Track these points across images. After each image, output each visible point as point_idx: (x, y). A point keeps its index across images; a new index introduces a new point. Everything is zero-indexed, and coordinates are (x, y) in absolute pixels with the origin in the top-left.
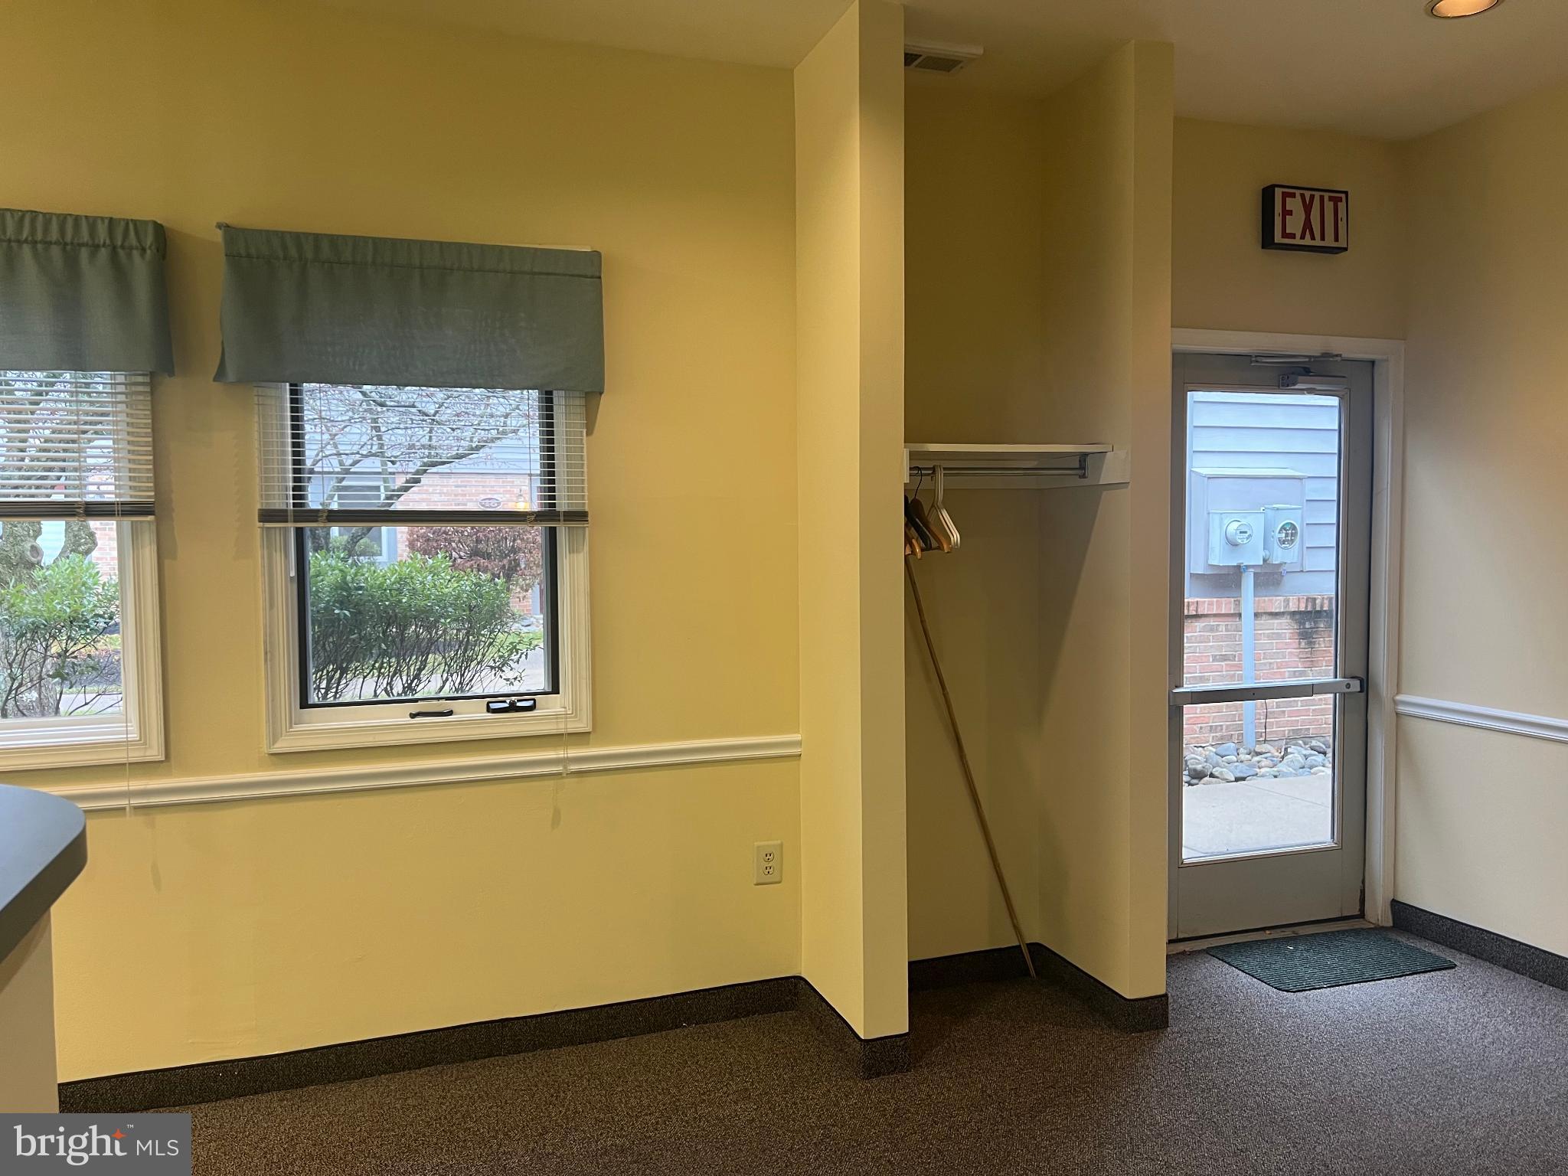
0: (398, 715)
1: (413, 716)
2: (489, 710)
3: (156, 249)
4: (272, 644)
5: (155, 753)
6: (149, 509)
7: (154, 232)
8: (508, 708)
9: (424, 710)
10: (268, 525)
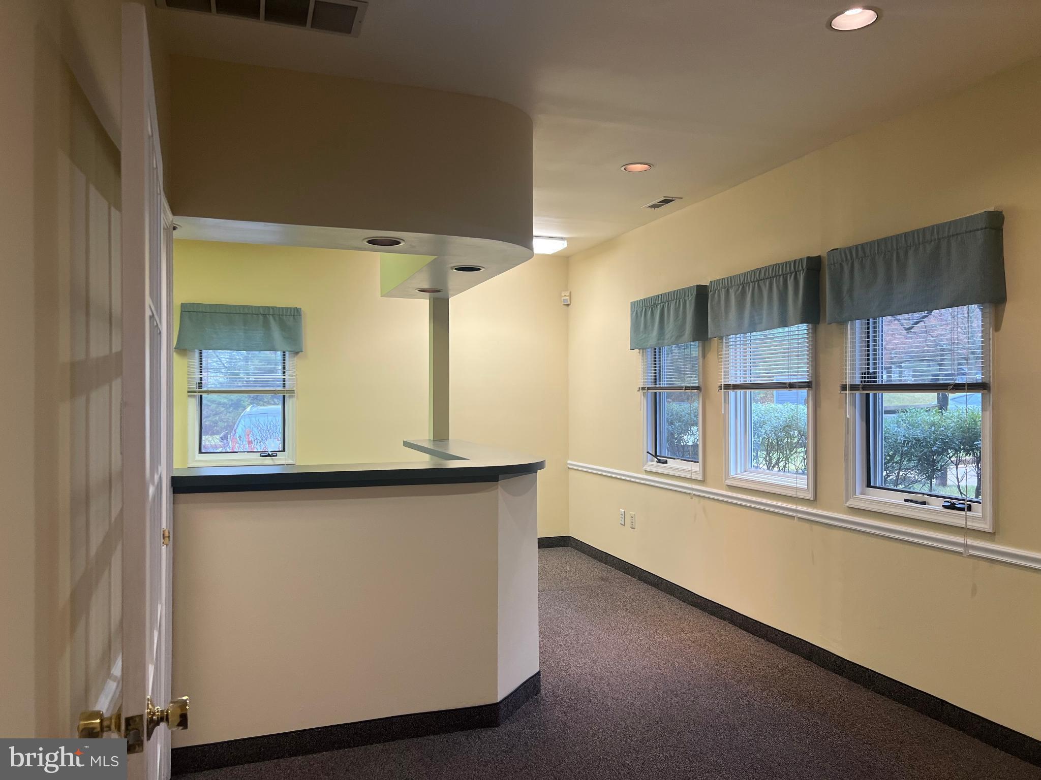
0: (899, 498)
1: (906, 501)
2: (943, 506)
3: (807, 269)
4: (848, 452)
5: (810, 496)
6: (808, 385)
7: (807, 261)
8: (952, 507)
9: (913, 499)
10: (845, 392)
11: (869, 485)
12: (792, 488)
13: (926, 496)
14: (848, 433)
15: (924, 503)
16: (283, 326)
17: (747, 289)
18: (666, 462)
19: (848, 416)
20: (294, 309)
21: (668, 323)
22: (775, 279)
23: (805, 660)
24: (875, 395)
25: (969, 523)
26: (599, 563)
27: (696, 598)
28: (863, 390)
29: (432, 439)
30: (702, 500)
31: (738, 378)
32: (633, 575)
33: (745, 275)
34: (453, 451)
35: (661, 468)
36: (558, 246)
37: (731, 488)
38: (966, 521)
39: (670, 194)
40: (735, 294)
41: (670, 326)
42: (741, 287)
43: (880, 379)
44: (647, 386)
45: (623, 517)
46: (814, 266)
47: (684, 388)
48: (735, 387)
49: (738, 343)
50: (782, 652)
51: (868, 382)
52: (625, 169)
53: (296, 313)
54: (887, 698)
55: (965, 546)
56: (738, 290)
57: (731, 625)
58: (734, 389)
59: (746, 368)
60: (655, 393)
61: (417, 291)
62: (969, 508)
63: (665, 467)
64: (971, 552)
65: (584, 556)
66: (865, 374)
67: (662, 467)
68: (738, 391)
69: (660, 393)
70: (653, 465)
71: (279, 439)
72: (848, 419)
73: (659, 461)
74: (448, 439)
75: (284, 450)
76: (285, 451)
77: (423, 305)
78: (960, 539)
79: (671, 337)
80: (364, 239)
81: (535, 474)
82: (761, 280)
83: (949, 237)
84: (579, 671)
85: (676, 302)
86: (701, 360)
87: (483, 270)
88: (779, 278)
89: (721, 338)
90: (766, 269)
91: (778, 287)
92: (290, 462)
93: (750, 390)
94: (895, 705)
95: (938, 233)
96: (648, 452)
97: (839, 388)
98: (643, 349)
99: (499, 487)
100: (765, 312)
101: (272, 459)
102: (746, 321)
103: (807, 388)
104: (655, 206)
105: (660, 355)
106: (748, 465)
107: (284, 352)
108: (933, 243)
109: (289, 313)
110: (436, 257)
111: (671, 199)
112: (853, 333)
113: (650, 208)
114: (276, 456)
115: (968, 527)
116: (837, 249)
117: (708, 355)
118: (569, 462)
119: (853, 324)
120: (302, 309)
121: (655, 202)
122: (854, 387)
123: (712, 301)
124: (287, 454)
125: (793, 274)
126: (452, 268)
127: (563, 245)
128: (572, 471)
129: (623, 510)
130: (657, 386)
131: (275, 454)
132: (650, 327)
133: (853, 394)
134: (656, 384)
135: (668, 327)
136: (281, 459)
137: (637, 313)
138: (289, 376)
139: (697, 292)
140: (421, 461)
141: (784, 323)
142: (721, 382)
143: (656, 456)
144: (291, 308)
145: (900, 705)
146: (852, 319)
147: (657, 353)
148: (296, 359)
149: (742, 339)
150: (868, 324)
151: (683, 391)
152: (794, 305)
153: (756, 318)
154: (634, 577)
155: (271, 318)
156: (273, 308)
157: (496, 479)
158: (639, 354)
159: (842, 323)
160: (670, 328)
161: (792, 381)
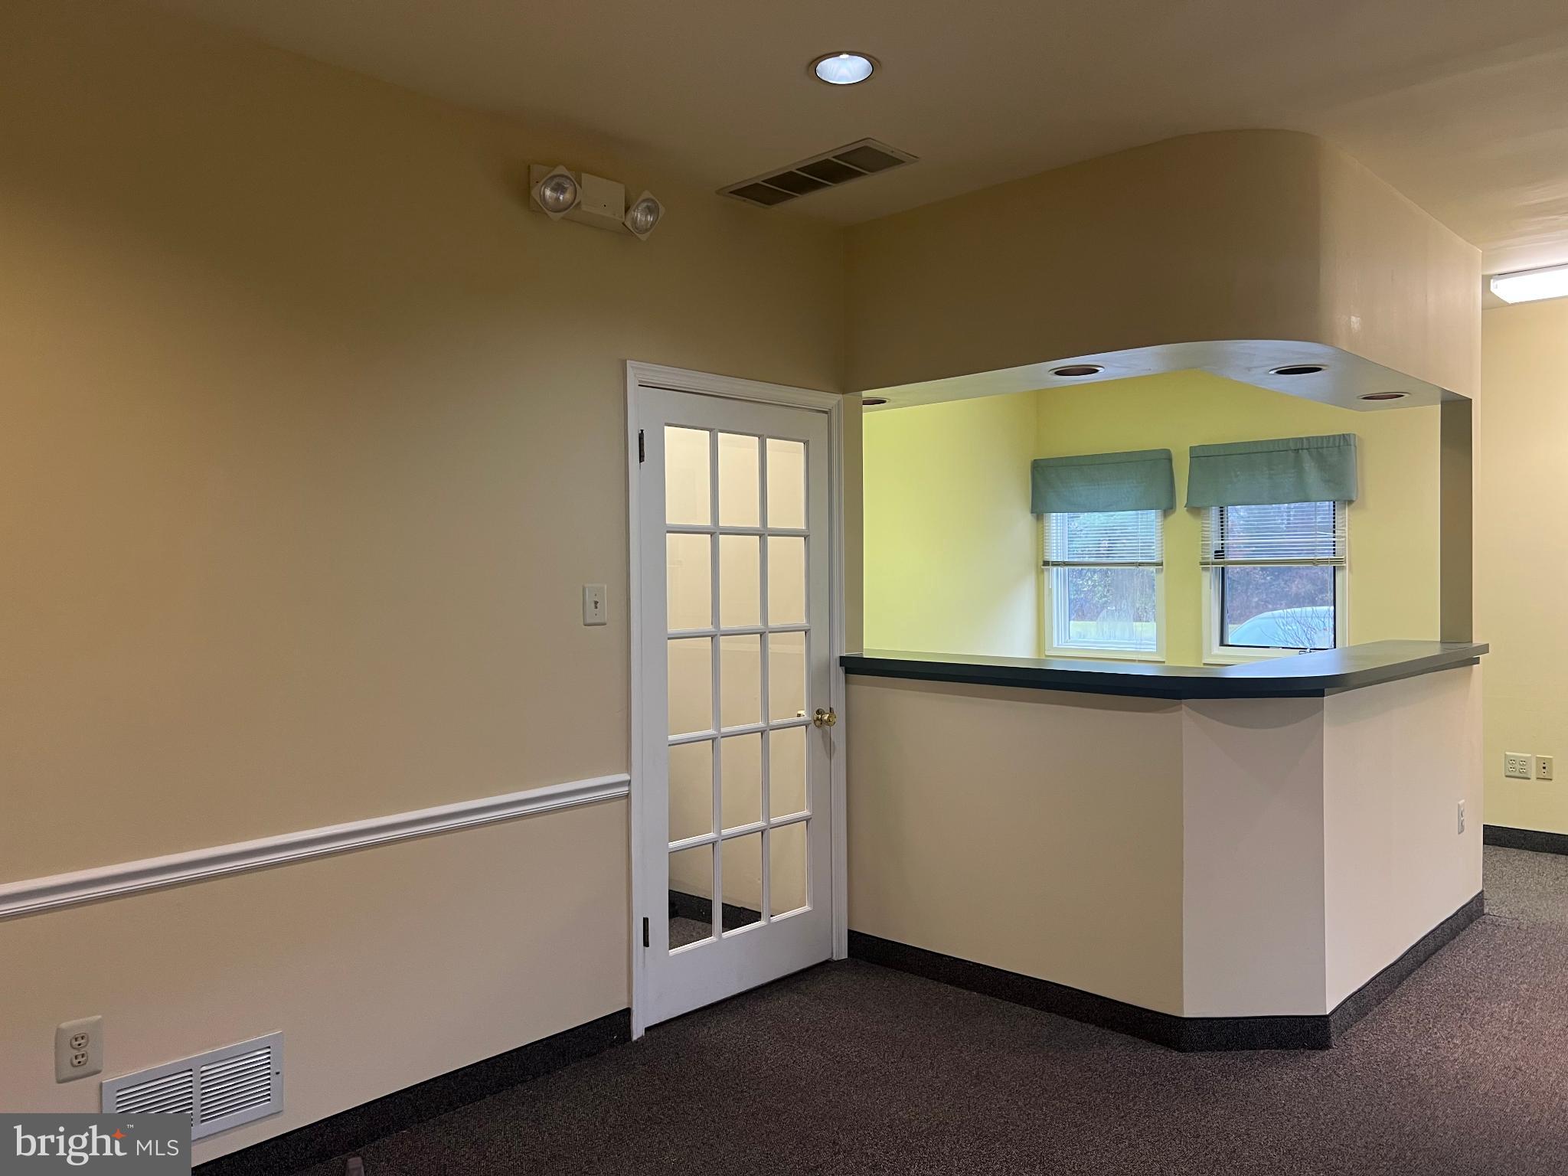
16: (1322, 463)
20: (1339, 436)
29: (1439, 640)
53: (1342, 440)
74: (1471, 642)
99: (1183, 706)
107: (1334, 503)
109: (1331, 443)
120: (1352, 435)
138: (1340, 537)
148: (1351, 510)
155: (1305, 453)
156: (1308, 439)
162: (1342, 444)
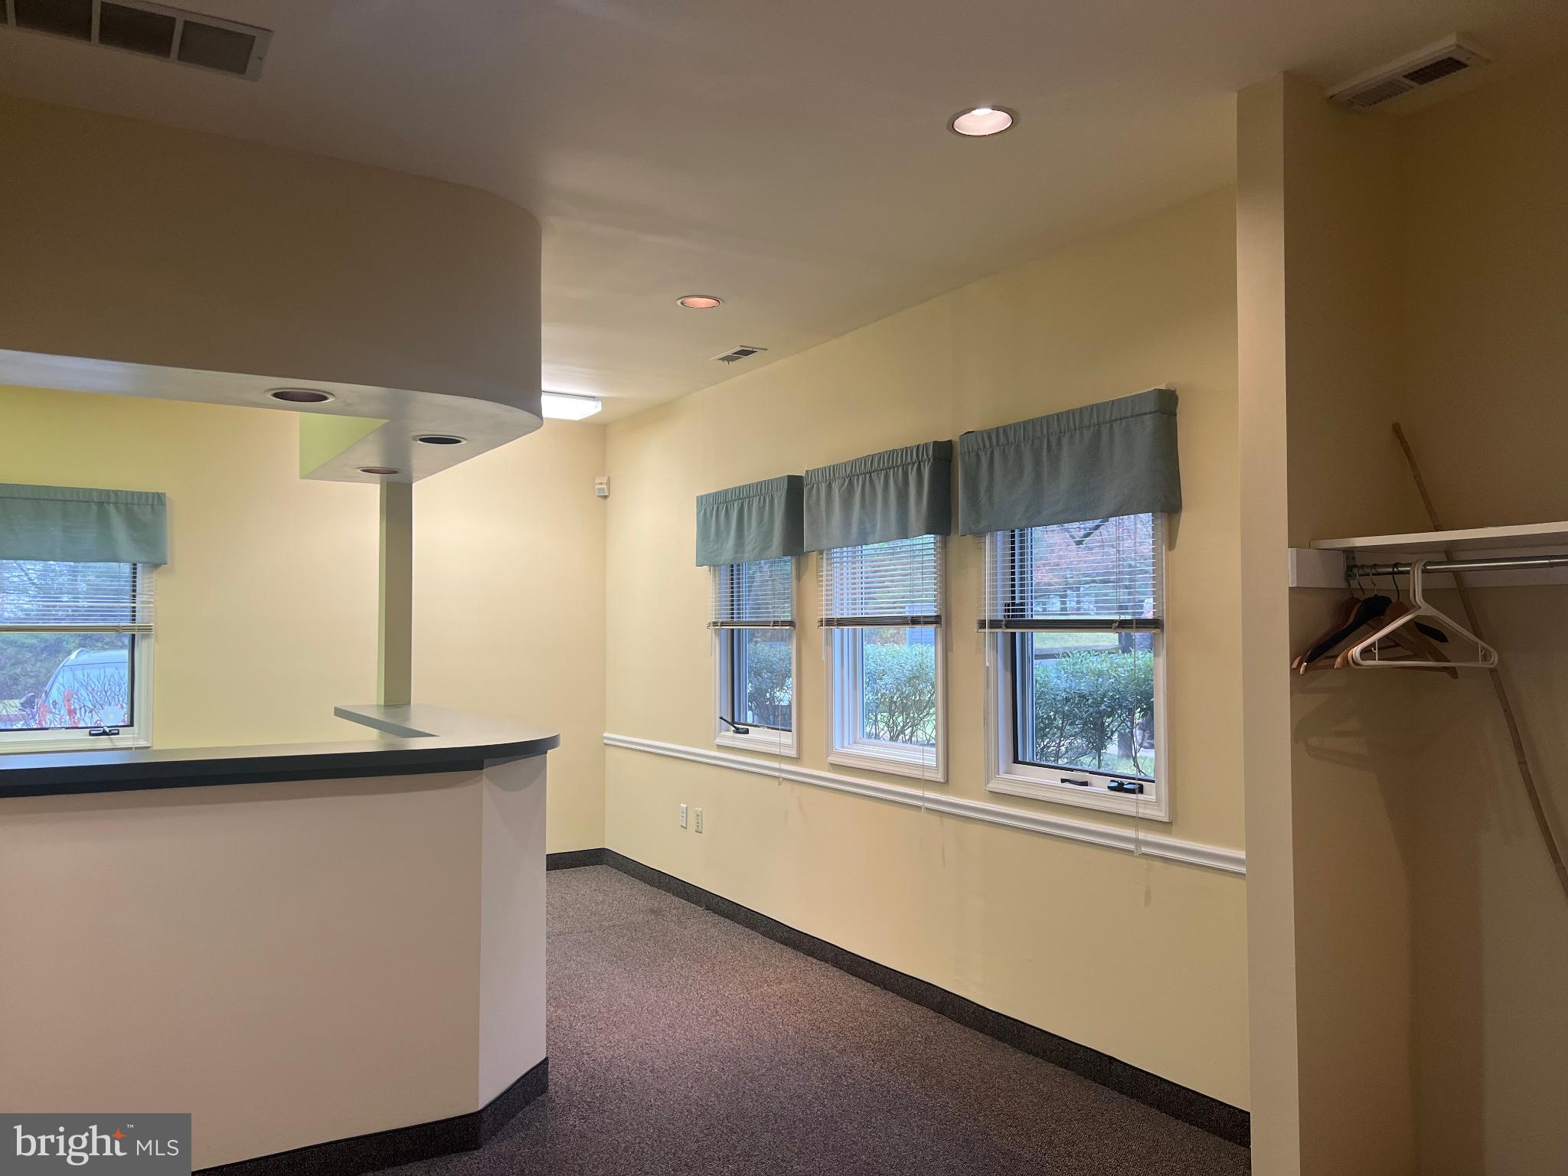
0: (1053, 777)
1: (1063, 781)
2: (1109, 787)
3: (934, 459)
4: (988, 713)
5: (939, 777)
6: (936, 620)
7: (933, 447)
8: (1120, 788)
9: (1071, 778)
10: (983, 630)
11: (1016, 761)
12: (916, 766)
13: (1087, 774)
14: (988, 687)
15: (1085, 784)
16: (133, 521)
17: (856, 484)
18: (747, 732)
19: (987, 664)
20: (153, 493)
21: (749, 528)
22: (892, 471)
23: (935, 1014)
24: (1023, 634)
25: (1141, 810)
26: (649, 886)
27: (786, 932)
28: (1007, 628)
29: (383, 703)
30: (797, 787)
31: (845, 611)
32: (697, 903)
33: (853, 463)
34: (415, 724)
35: (740, 741)
36: (585, 410)
37: (836, 767)
38: (1137, 807)
39: (749, 344)
40: (839, 491)
41: (752, 534)
42: (847, 480)
43: (1030, 613)
44: (721, 620)
45: (684, 815)
46: (943, 454)
47: (771, 624)
48: (841, 622)
49: (845, 559)
50: (905, 1004)
51: (1013, 616)
52: (682, 303)
53: (156, 502)
54: (1041, 1060)
55: (1138, 842)
56: (843, 484)
57: (835, 969)
58: (838, 625)
59: (855, 596)
60: (733, 630)
61: (359, 471)
62: (1141, 790)
63: (744, 740)
64: (1144, 849)
65: (626, 878)
66: (1009, 605)
67: (740, 739)
68: (845, 628)
69: (739, 630)
70: (728, 737)
71: (125, 705)
72: (987, 667)
73: (738, 731)
74: (410, 703)
75: (131, 724)
76: (133, 726)
77: (372, 492)
78: (1130, 833)
79: (754, 549)
80: (266, 391)
81: (544, 755)
82: (874, 472)
83: (1111, 421)
84: (609, 1054)
85: (760, 498)
86: (794, 582)
87: (464, 442)
88: (898, 470)
89: (821, 553)
90: (881, 455)
91: (895, 482)
92: (142, 743)
93: (861, 627)
94: (1049, 1068)
95: (1098, 417)
96: (721, 718)
97: (976, 626)
98: (715, 566)
99: (484, 777)
100: (879, 518)
101: (110, 739)
102: (855, 529)
103: (934, 625)
104: (728, 359)
105: (739, 574)
106: (859, 734)
107: (135, 565)
108: (1092, 428)
109: (143, 501)
110: (387, 421)
111: (751, 349)
112: (994, 549)
113: (721, 361)
114: (118, 734)
115: (1140, 815)
116: (973, 432)
117: (805, 577)
118: (606, 735)
119: (993, 536)
120: (167, 495)
121: (729, 352)
122: (995, 624)
123: (809, 496)
124: (136, 731)
125: (916, 466)
126: (414, 439)
127: (596, 407)
128: (610, 748)
129: (685, 806)
130: (735, 620)
131: (116, 732)
132: (724, 534)
133: (993, 632)
134: (733, 618)
135: (749, 536)
136: (127, 739)
137: (705, 513)
138: (142, 602)
139: (788, 486)
140: (365, 740)
141: (904, 534)
142: (822, 615)
143: (733, 723)
144: (147, 494)
145: (1057, 1068)
146: (991, 529)
147: (735, 572)
148: (154, 575)
149: (850, 554)
150: (1013, 536)
151: (771, 627)
152: (918, 509)
153: (868, 525)
154: (700, 906)
155: (112, 509)
156: (116, 492)
157: (480, 766)
158: (709, 573)
159: (980, 535)
160: (751, 536)
161: (915, 615)
162: (156, 503)
